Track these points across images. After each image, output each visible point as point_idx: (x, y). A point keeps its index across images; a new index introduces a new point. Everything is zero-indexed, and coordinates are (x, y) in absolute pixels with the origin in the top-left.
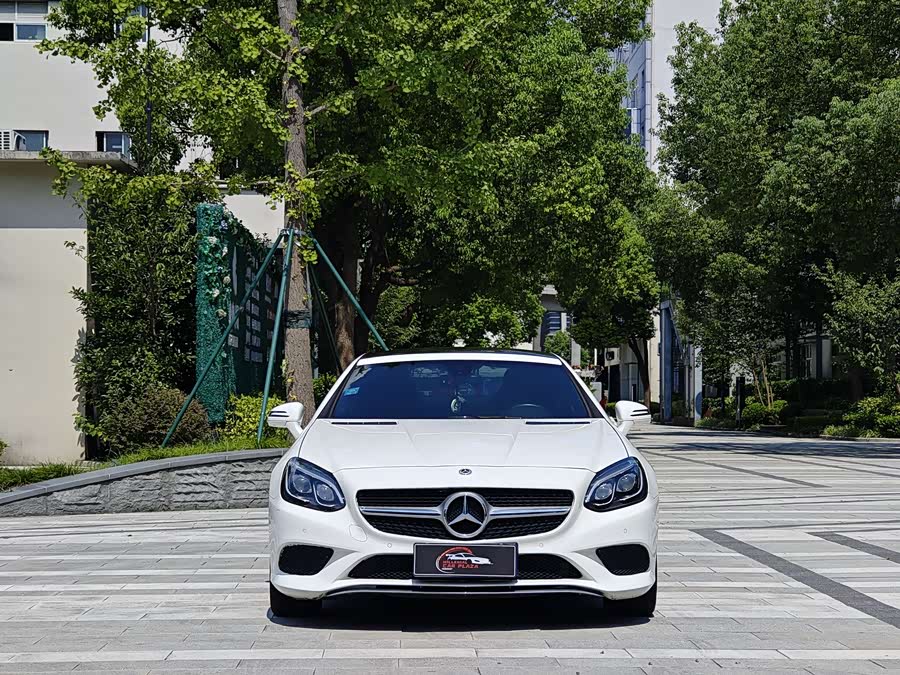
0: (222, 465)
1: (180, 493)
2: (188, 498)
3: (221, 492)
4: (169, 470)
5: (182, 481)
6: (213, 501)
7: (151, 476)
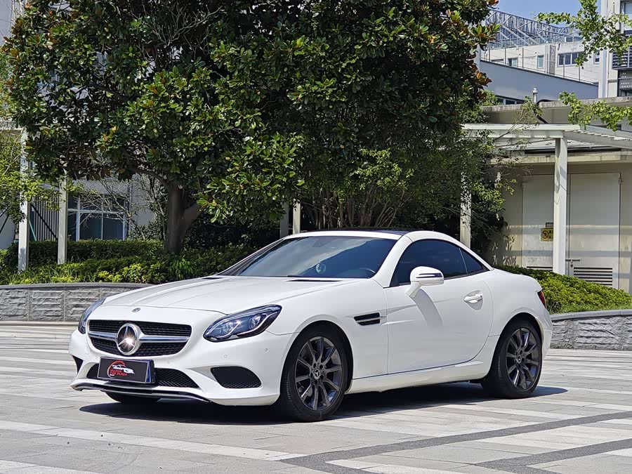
0: (618, 318)
1: (582, 337)
2: (589, 341)
3: (617, 338)
4: (573, 319)
5: (583, 328)
6: (610, 344)
7: (558, 324)
